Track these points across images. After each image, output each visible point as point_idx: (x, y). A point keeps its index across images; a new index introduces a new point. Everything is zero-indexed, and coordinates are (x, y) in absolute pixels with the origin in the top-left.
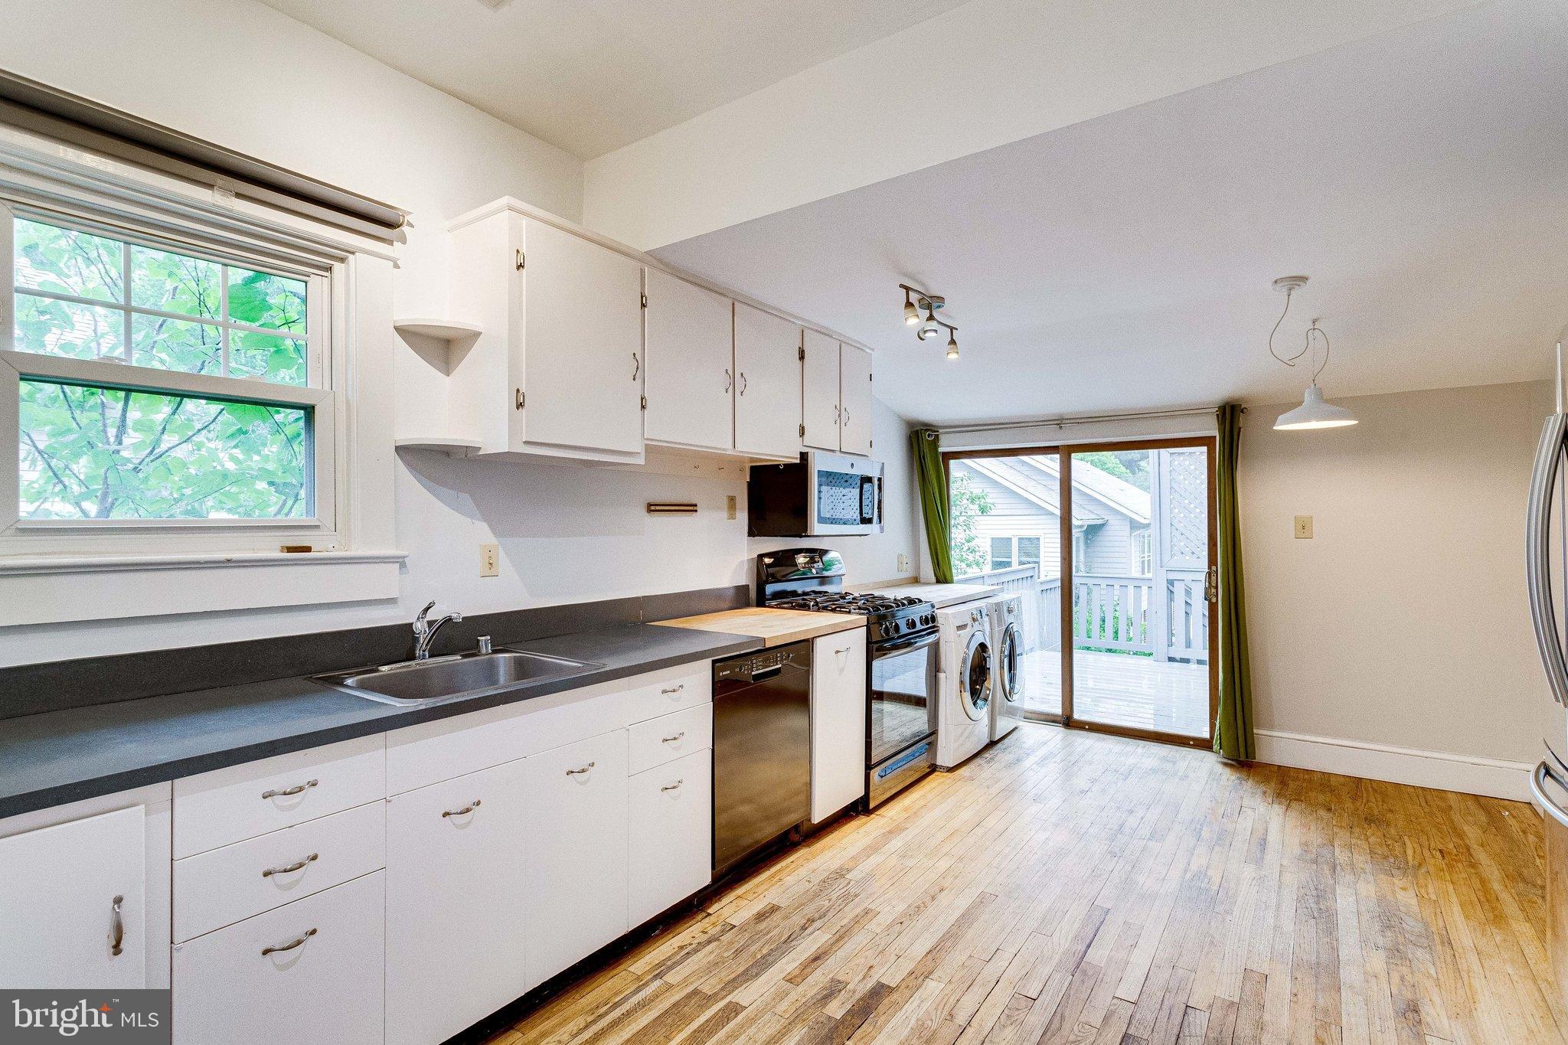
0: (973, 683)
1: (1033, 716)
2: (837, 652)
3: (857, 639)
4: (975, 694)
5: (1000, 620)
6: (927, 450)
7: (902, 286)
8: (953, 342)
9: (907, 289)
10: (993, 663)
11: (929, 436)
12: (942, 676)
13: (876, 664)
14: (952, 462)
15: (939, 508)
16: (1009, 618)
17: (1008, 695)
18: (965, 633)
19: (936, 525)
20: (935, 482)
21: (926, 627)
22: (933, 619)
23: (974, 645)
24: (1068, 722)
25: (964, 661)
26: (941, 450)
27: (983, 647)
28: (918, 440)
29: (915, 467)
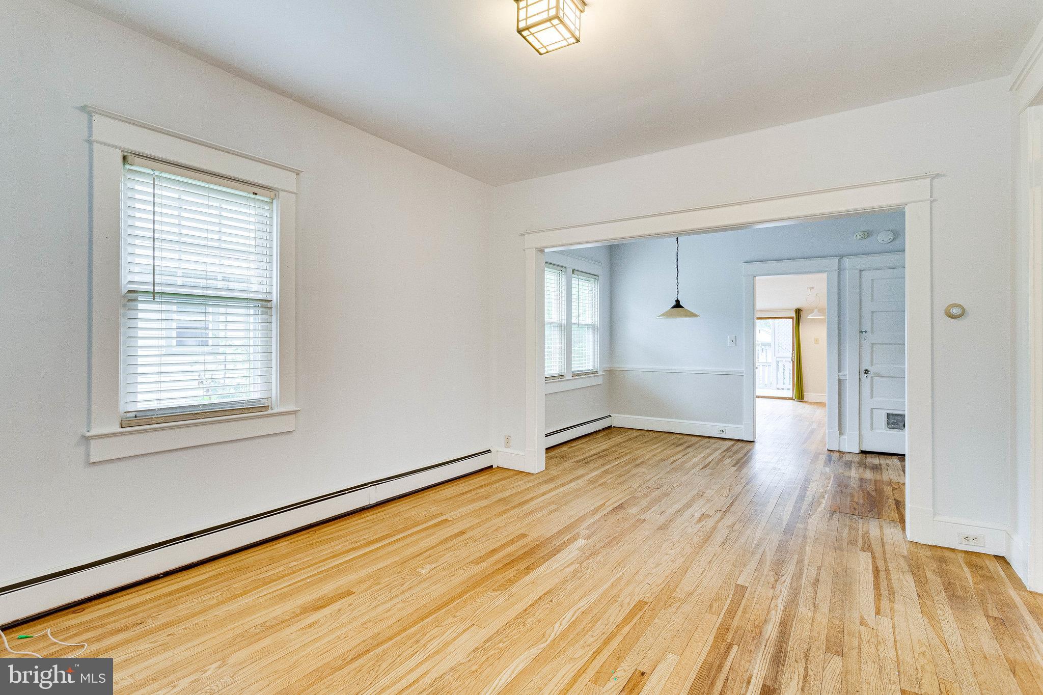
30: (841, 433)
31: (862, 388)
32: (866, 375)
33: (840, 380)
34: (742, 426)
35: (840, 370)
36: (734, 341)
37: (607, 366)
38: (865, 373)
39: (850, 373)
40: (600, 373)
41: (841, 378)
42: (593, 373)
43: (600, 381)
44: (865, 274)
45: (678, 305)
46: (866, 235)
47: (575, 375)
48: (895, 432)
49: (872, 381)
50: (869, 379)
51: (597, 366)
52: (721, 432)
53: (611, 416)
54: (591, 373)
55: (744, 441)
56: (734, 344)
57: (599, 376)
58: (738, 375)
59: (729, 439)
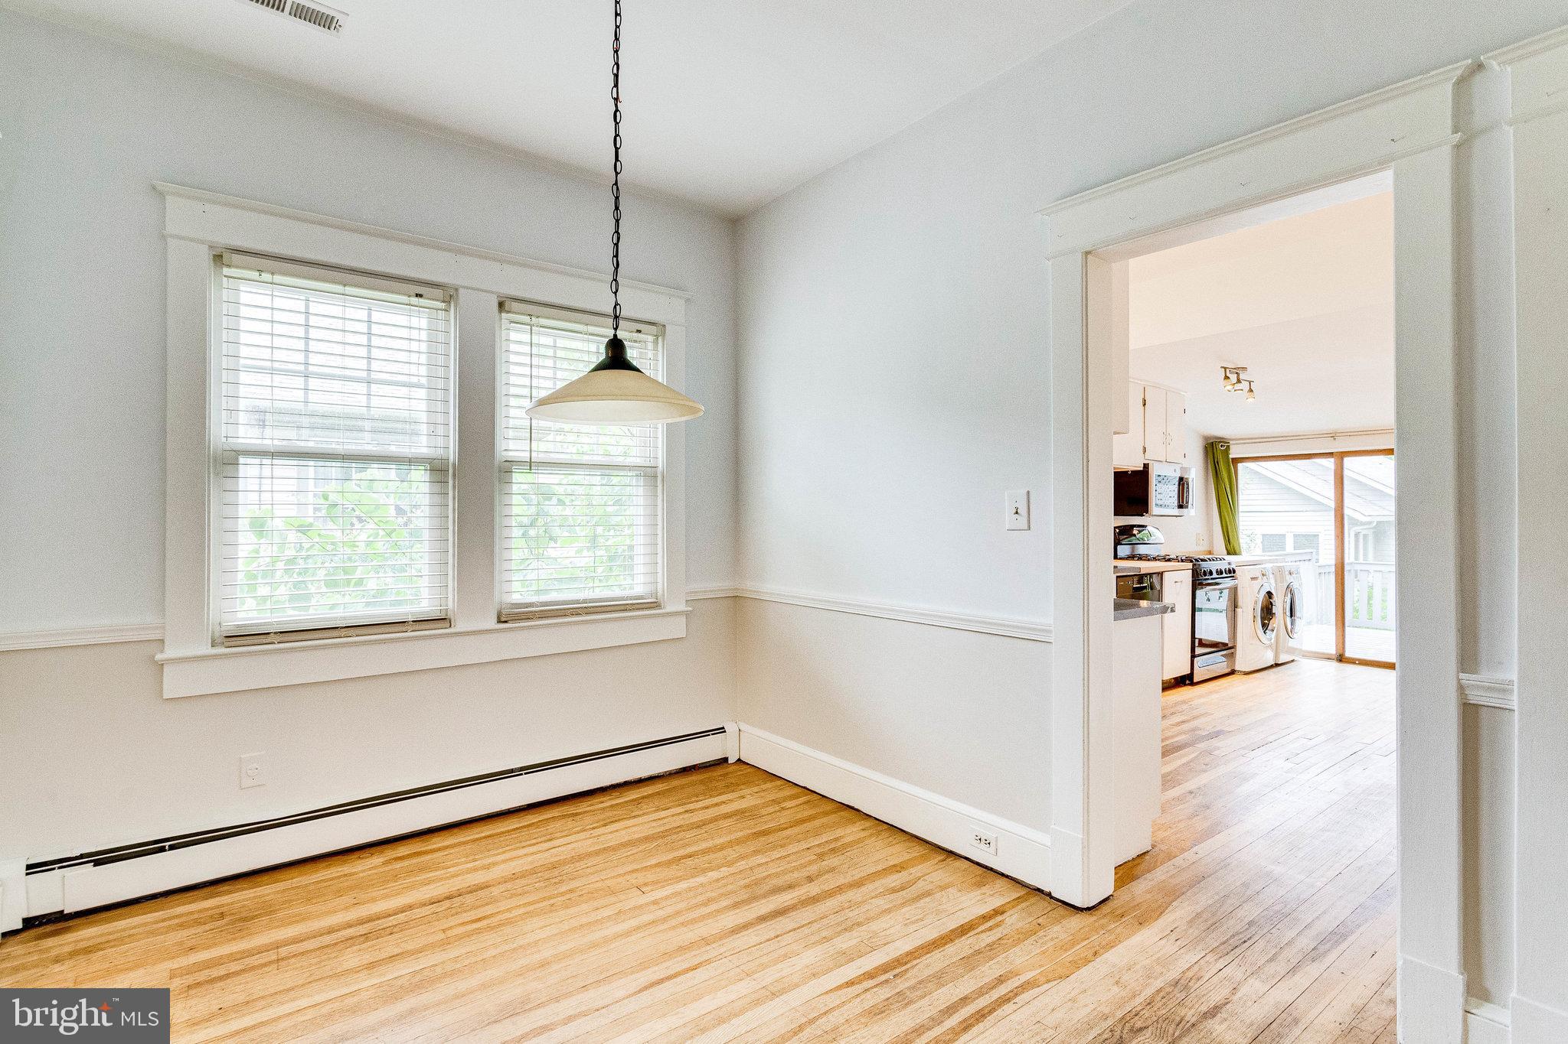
0: (1263, 619)
1: (1311, 655)
2: (1176, 582)
3: (1187, 576)
4: (1265, 626)
5: (1283, 579)
6: (1221, 458)
7: (1222, 367)
8: (1251, 390)
9: (1225, 368)
10: (1278, 609)
11: (1221, 446)
12: (1239, 610)
13: (1199, 593)
14: (1240, 466)
15: (1230, 497)
16: (1289, 579)
17: (1289, 633)
18: (1256, 584)
19: (1227, 511)
20: (1226, 480)
21: (1229, 575)
22: (1234, 572)
23: (1263, 593)
24: (1341, 658)
25: (1256, 603)
26: (1231, 456)
27: (1270, 594)
28: (1213, 449)
29: (1210, 468)
34: (1045, 839)
36: (1023, 510)
37: (715, 585)
40: (676, 607)
41: (1473, 700)
42: (648, 606)
43: (677, 628)
47: (517, 616)
52: (982, 846)
53: (725, 732)
54: (622, 608)
55: (1052, 897)
56: (1022, 521)
57: (663, 615)
58: (1037, 639)
59: (1003, 875)
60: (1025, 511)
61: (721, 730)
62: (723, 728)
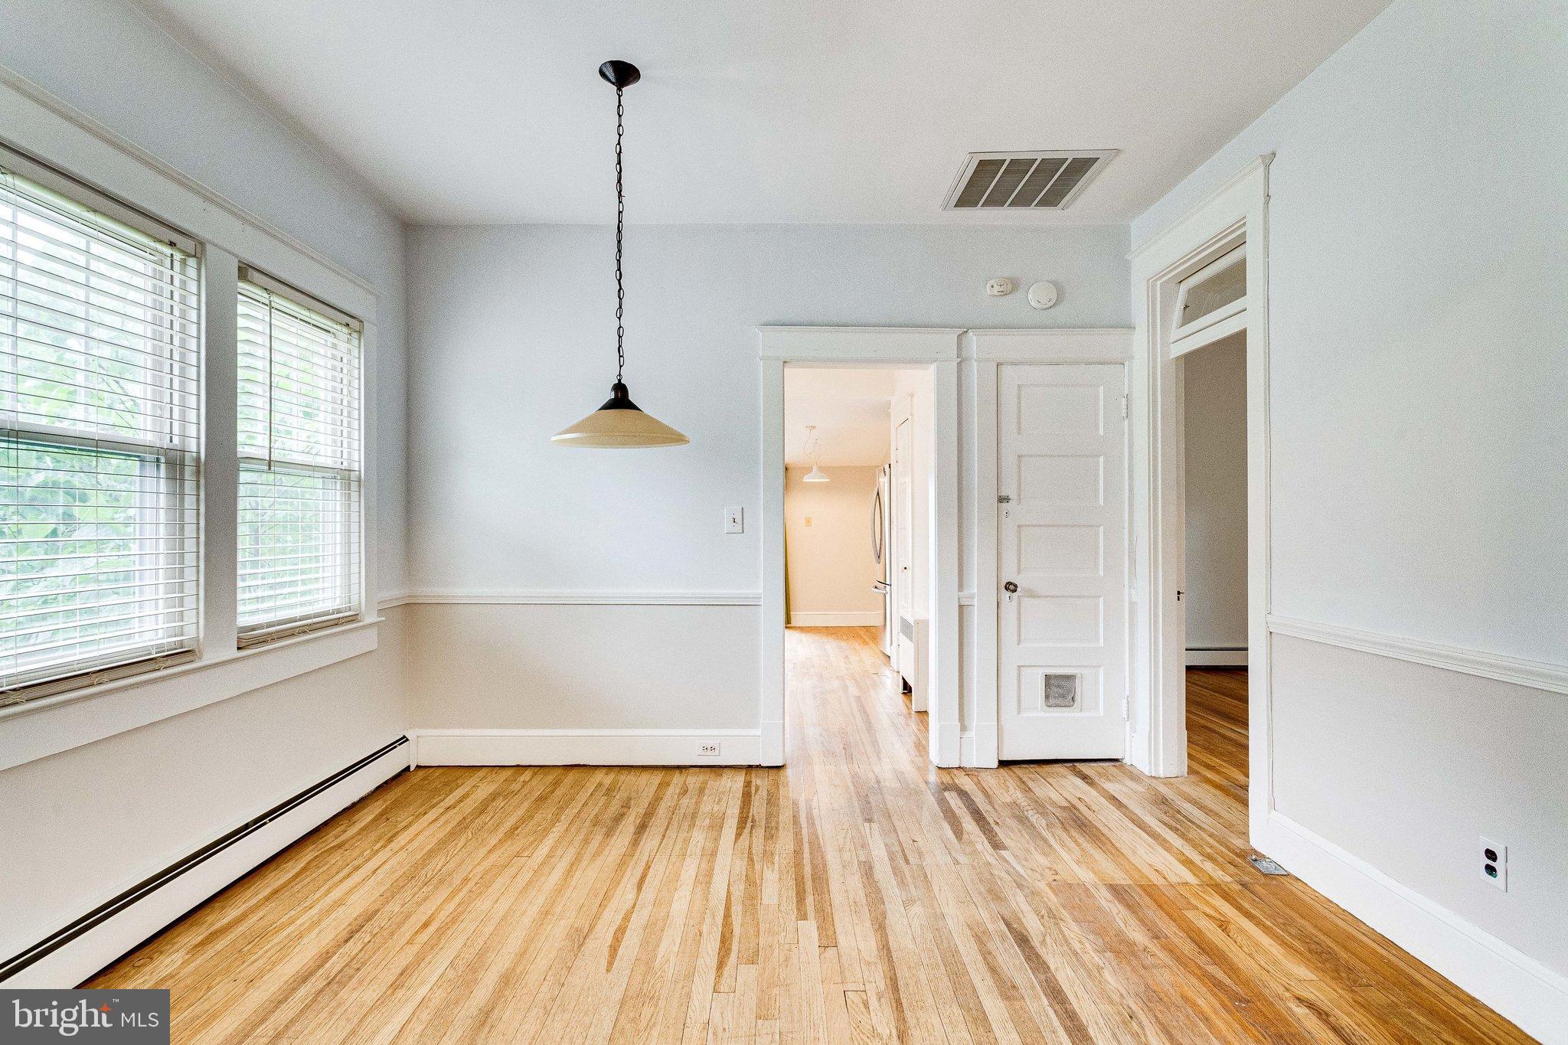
30: (964, 728)
31: (1003, 622)
32: (1008, 594)
33: (961, 607)
34: (758, 732)
35: (961, 587)
36: (739, 519)
37: (394, 593)
38: (1007, 588)
39: (981, 589)
40: (370, 618)
41: (963, 602)
42: (350, 619)
43: (368, 641)
44: (1007, 371)
45: (621, 399)
46: (1010, 286)
47: (250, 641)
48: (1058, 715)
49: (1019, 604)
50: (1015, 602)
51: (358, 596)
52: (709, 752)
53: (407, 740)
54: (331, 623)
55: (763, 767)
56: (738, 528)
57: (363, 627)
58: (749, 605)
59: (726, 767)
60: (740, 521)
61: (404, 739)
62: (404, 737)
